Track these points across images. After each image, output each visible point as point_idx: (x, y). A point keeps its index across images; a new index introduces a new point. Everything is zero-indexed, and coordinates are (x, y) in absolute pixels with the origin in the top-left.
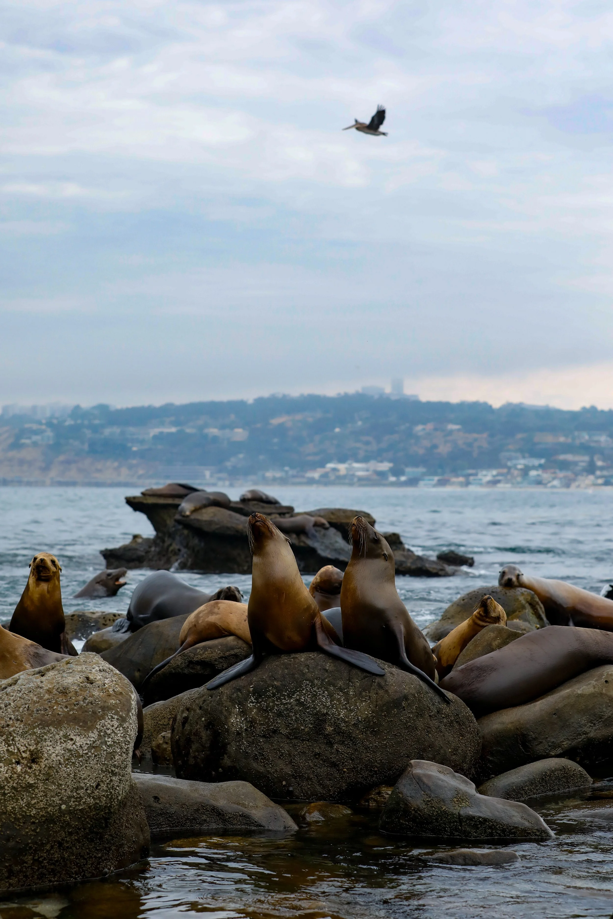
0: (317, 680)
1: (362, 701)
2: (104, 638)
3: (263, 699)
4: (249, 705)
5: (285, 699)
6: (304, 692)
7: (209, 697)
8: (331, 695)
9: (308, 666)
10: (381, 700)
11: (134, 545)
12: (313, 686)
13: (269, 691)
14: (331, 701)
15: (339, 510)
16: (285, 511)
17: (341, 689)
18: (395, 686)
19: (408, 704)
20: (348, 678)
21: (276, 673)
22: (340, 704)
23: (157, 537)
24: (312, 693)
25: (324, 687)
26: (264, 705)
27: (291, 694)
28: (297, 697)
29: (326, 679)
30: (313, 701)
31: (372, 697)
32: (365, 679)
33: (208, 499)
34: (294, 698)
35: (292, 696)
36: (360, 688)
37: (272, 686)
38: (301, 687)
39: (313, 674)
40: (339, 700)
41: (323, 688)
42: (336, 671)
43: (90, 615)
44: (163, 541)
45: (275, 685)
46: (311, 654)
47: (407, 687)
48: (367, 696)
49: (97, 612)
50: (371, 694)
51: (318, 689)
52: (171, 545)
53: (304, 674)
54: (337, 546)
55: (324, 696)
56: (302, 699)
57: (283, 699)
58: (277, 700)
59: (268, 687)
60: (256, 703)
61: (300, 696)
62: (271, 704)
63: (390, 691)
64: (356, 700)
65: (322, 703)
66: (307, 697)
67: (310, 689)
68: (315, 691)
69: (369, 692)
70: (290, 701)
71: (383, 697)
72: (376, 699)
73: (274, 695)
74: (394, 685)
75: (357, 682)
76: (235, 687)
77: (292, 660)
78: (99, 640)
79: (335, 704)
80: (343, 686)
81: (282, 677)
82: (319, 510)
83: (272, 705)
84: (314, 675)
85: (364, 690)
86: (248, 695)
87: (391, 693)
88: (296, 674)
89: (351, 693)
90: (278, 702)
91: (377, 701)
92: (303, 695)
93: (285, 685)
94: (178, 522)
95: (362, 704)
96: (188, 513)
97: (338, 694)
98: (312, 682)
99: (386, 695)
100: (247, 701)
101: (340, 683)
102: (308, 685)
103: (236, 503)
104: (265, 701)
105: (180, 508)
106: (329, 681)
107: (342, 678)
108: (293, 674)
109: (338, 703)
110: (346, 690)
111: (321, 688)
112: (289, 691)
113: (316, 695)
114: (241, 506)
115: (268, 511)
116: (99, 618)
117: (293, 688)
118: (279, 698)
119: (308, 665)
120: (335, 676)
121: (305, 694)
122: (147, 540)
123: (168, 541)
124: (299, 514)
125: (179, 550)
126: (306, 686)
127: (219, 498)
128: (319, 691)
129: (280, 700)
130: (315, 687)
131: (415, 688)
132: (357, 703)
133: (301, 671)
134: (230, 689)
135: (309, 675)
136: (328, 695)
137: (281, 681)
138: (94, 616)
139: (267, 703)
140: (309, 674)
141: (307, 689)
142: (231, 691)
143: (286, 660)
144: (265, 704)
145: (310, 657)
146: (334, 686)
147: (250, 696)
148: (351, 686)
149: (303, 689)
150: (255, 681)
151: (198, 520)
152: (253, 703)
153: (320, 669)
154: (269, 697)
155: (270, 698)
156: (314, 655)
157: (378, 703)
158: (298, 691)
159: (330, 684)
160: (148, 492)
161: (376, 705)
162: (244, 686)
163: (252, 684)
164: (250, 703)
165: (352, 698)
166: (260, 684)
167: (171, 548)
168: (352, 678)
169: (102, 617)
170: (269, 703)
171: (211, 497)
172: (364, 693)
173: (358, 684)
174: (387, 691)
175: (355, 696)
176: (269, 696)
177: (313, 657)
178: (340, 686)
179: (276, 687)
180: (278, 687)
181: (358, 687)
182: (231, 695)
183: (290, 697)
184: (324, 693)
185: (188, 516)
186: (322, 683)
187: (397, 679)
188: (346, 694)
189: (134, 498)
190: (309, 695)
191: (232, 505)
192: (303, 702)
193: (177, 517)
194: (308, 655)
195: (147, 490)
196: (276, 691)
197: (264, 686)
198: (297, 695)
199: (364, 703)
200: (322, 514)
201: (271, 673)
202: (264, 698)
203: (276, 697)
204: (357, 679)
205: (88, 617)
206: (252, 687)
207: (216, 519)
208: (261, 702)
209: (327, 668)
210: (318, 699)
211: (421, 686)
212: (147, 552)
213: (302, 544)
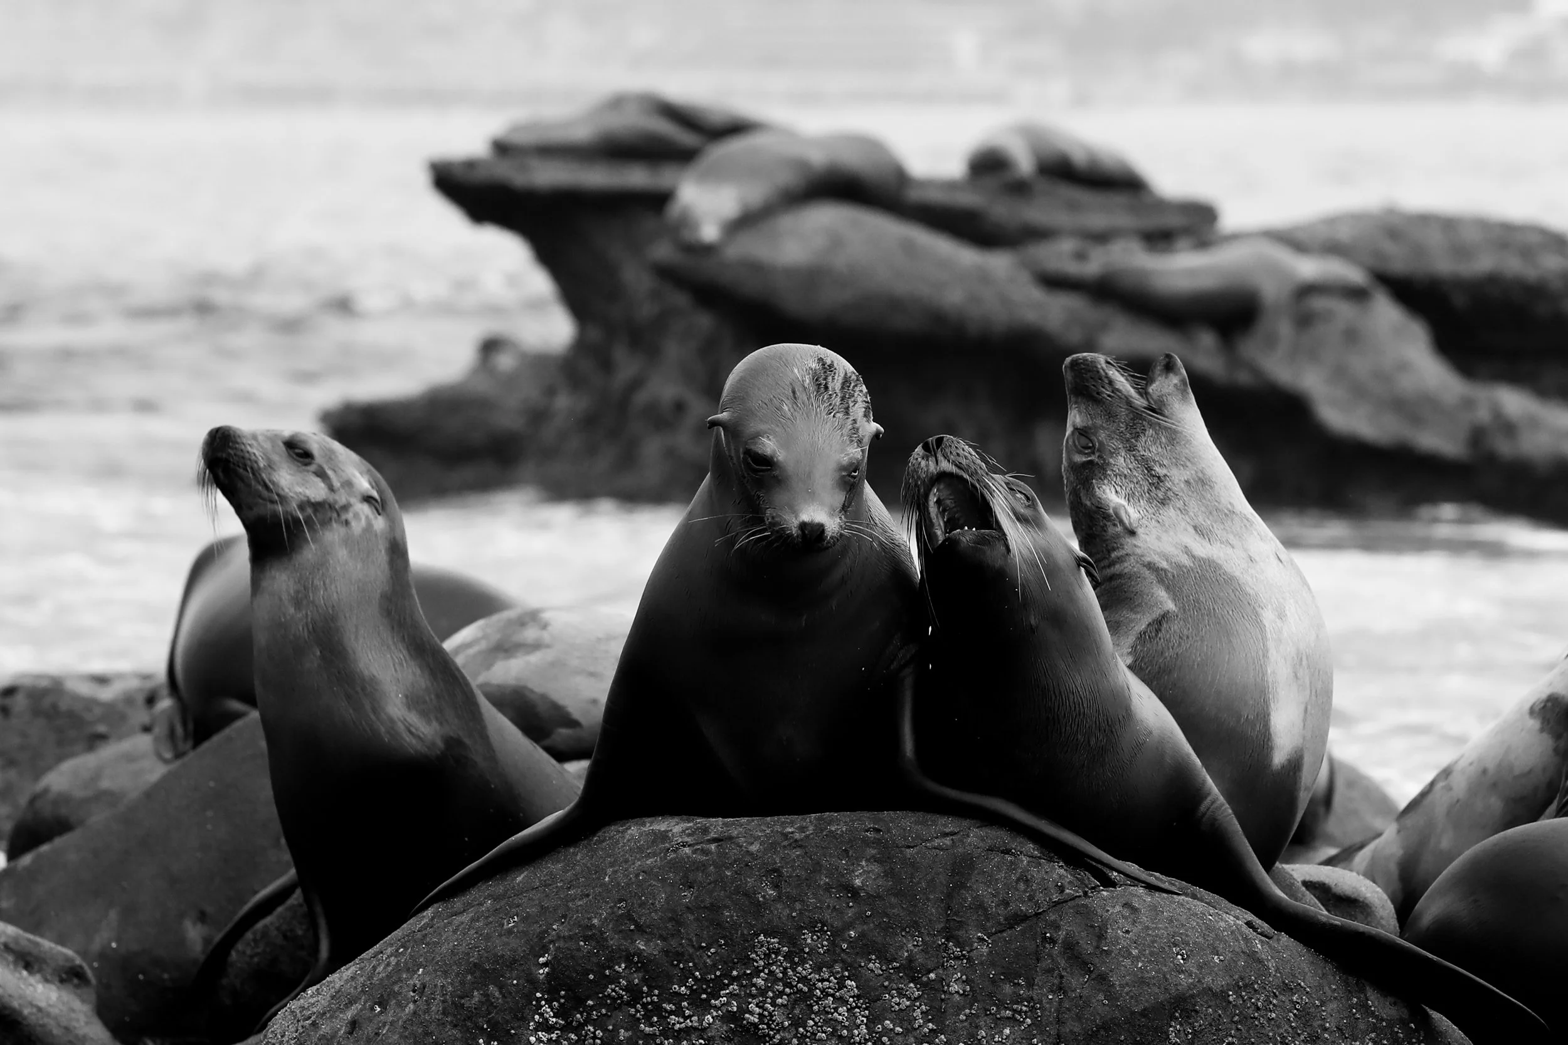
0: (814, 933)
1: (999, 1022)
2: (105, 784)
3: (589, 1014)
4: (533, 1039)
5: (679, 1012)
6: (760, 982)
7: (372, 1009)
8: (869, 996)
9: (775, 875)
10: (1079, 1018)
11: (483, 386)
12: (796, 955)
13: (615, 979)
14: (872, 1021)
15: (1425, 220)
16: (1173, 221)
17: (911, 971)
18: (1138, 958)
19: (1195, 1033)
20: (939, 926)
21: (642, 905)
22: (907, 1032)
23: (580, 346)
24: (791, 987)
25: (843, 961)
26: (595, 1037)
27: (705, 991)
28: (728, 1003)
29: (850, 926)
30: (797, 1023)
31: (1040, 1002)
32: (1011, 927)
33: (802, 165)
34: (717, 1008)
35: (708, 1000)
36: (993, 964)
37: (628, 959)
38: (747, 961)
39: (798, 906)
40: (903, 1017)
41: (838, 968)
42: (896, 895)
43: (85, 690)
44: (606, 365)
45: (639, 953)
46: (792, 823)
47: (1192, 961)
48: (1019, 1000)
49: (120, 676)
50: (1034, 993)
51: (818, 969)
52: (636, 384)
53: (758, 908)
54: (1406, 384)
55: (842, 1001)
56: (752, 1013)
57: (671, 1013)
58: (647, 1018)
59: (611, 962)
60: (562, 1029)
61: (743, 999)
62: (623, 1034)
63: (1114, 979)
64: (977, 1016)
65: (835, 1030)
66: (773, 1004)
67: (785, 972)
68: (803, 979)
69: (1030, 985)
70: (701, 1021)
71: (1087, 1004)
72: (1058, 1011)
73: (635, 995)
74: (1135, 952)
75: (981, 940)
76: (475, 965)
77: (713, 847)
78: (79, 794)
79: (887, 1032)
80: (920, 959)
81: (671, 919)
82: (1332, 221)
83: (629, 1039)
84: (801, 913)
85: (1010, 976)
86: (529, 997)
87: (1122, 986)
88: (727, 907)
89: (954, 988)
90: (652, 1025)
91: (1059, 1021)
92: (754, 997)
93: (679, 956)
94: (667, 274)
95: (1001, 1033)
96: (709, 232)
97: (901, 994)
98: (793, 941)
99: (1101, 997)
100: (525, 1020)
101: (910, 946)
102: (777, 952)
103: (951, 186)
104: (599, 1023)
105: (674, 210)
106: (862, 935)
107: (916, 925)
108: (715, 908)
109: (900, 1030)
110: (932, 976)
111: (830, 967)
112: (695, 979)
113: (810, 995)
114: (969, 199)
115: (1097, 220)
116: (129, 699)
117: (714, 965)
118: (658, 1009)
119: (775, 870)
120: (887, 915)
121: (763, 992)
122: (539, 362)
123: (627, 366)
124: (1235, 237)
125: (679, 407)
126: (767, 956)
127: (852, 160)
128: (822, 980)
129: (660, 1017)
130: (803, 962)
131: (1228, 968)
132: (978, 1027)
133: (746, 894)
134: (457, 975)
135: (781, 912)
136: (858, 997)
137: (663, 939)
138: (106, 694)
139: (605, 1030)
140: (779, 906)
141: (771, 973)
142: (462, 983)
143: (687, 850)
144: (599, 1033)
145: (785, 836)
146: (885, 958)
147: (538, 1000)
148: (957, 958)
149: (757, 972)
150: (559, 937)
151: (757, 268)
152: (549, 1029)
153: (828, 888)
154: (616, 1005)
155: (619, 1008)
156: (802, 829)
157: (1066, 1030)
158: (733, 979)
159: (866, 947)
160: (522, 139)
161: (1059, 1036)
162: (515, 961)
163: (544, 950)
164: (536, 1030)
165: (960, 1009)
166: (579, 949)
167: (641, 398)
168: (961, 925)
169: (140, 699)
170: (616, 1031)
171: (818, 158)
172: (1008, 989)
173: (985, 950)
174: (1102, 978)
175: (970, 998)
176: (614, 999)
177: (797, 836)
178: (910, 960)
179: (643, 964)
180: (650, 961)
181: (982, 963)
182: (462, 998)
183: (703, 1007)
184: (841, 985)
185: (708, 250)
186: (833, 944)
187: (1147, 928)
188: (934, 991)
189: (471, 165)
190: (781, 994)
191: (914, 195)
192: (755, 1025)
193: (663, 251)
194: (778, 828)
195: (516, 129)
196: (644, 981)
197: (595, 960)
198: (731, 995)
199: (1007, 1031)
200: (1344, 234)
201: (623, 904)
202: (592, 1008)
203: (644, 1006)
204: (984, 929)
205: (76, 698)
206: (545, 965)
207: (840, 262)
208: (581, 1026)
209: (858, 882)
210: (816, 1014)
211: (1260, 961)
212: (538, 416)
213: (1243, 378)
